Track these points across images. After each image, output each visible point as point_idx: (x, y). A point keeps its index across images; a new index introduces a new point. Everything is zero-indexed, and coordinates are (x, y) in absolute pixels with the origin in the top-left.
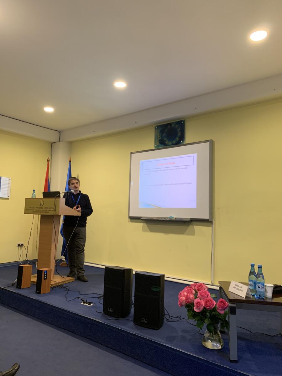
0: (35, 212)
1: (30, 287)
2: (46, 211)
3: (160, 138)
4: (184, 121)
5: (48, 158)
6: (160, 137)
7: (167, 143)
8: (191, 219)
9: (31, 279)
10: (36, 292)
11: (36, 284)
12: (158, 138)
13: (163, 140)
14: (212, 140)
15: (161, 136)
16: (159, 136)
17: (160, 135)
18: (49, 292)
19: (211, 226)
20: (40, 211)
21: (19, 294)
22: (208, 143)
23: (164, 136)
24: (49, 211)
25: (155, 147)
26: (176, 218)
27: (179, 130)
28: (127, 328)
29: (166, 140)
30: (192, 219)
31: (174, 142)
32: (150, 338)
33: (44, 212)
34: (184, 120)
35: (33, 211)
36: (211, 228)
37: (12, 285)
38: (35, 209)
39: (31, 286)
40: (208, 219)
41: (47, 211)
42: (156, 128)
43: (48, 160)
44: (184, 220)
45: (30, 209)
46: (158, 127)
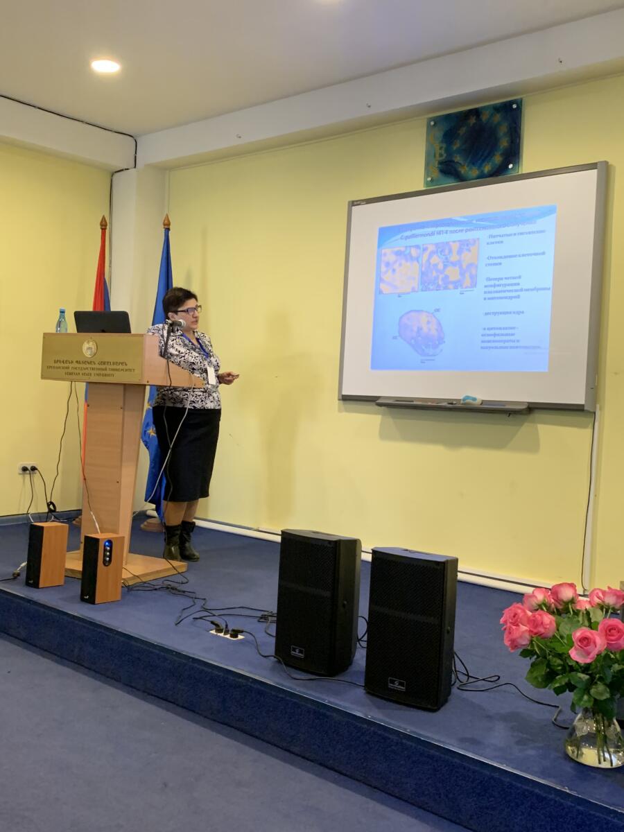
0: (71, 374)
1: (62, 583)
2: (104, 372)
3: (441, 155)
4: (519, 103)
5: (104, 218)
6: (443, 152)
7: (463, 170)
8: (529, 403)
9: (64, 562)
10: (83, 600)
11: (80, 576)
12: (435, 156)
13: (454, 162)
14: (606, 163)
15: (447, 150)
16: (441, 148)
17: (444, 145)
18: (119, 598)
19: (591, 425)
20: (86, 371)
21: (35, 603)
22: (595, 172)
23: (455, 148)
24: (112, 372)
25: (427, 184)
26: (483, 402)
27: (503, 129)
28: (347, 705)
29: (461, 162)
30: (530, 406)
31: (487, 168)
32: (414, 733)
33: (98, 375)
34: (521, 100)
35: (66, 371)
36: (589, 431)
37: (12, 577)
38: (71, 366)
39: (65, 582)
40: (583, 405)
41: (108, 372)
42: (432, 123)
43: (101, 225)
44: (507, 407)
45: (58, 365)
46: (438, 121)
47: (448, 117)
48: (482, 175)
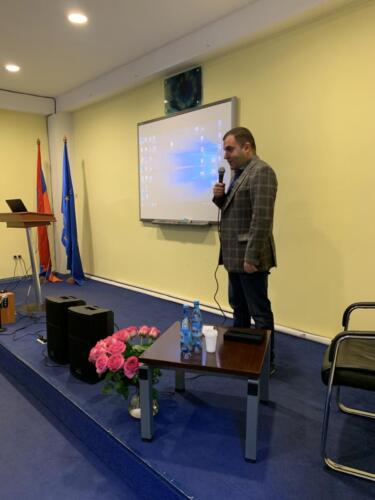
3: (171, 98)
5: (38, 140)
14: (236, 97)
15: (173, 96)
17: (172, 93)
23: (176, 94)
30: (211, 223)
31: (189, 103)
34: (201, 67)
42: (166, 82)
43: (38, 143)
44: (201, 224)
46: (168, 81)
47: (172, 78)
48: (187, 108)
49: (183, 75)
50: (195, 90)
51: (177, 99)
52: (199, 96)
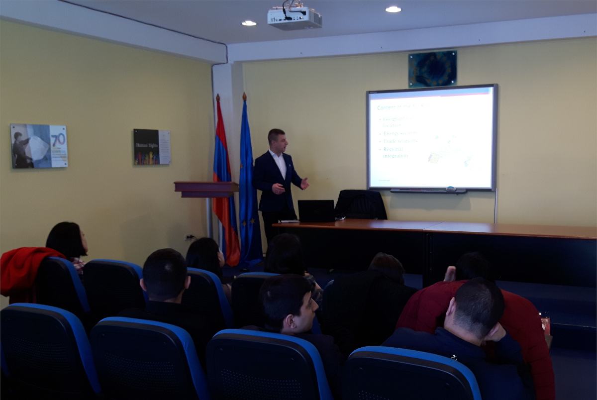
3: (416, 73)
4: (455, 52)
7: (427, 81)
12: (413, 73)
13: (423, 77)
14: (497, 84)
15: (420, 71)
16: (416, 70)
17: (418, 68)
19: (494, 197)
23: (423, 70)
25: (410, 86)
27: (448, 64)
29: (428, 77)
31: (441, 82)
40: (491, 189)
42: (411, 57)
46: (414, 56)
47: (419, 55)
48: (438, 85)
49: (434, 54)
50: (448, 71)
51: (426, 76)
52: (453, 76)
